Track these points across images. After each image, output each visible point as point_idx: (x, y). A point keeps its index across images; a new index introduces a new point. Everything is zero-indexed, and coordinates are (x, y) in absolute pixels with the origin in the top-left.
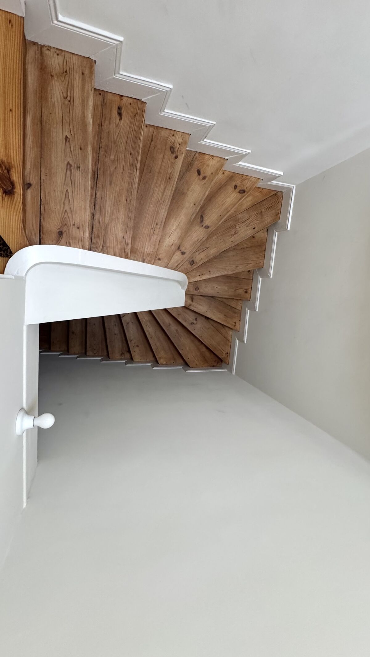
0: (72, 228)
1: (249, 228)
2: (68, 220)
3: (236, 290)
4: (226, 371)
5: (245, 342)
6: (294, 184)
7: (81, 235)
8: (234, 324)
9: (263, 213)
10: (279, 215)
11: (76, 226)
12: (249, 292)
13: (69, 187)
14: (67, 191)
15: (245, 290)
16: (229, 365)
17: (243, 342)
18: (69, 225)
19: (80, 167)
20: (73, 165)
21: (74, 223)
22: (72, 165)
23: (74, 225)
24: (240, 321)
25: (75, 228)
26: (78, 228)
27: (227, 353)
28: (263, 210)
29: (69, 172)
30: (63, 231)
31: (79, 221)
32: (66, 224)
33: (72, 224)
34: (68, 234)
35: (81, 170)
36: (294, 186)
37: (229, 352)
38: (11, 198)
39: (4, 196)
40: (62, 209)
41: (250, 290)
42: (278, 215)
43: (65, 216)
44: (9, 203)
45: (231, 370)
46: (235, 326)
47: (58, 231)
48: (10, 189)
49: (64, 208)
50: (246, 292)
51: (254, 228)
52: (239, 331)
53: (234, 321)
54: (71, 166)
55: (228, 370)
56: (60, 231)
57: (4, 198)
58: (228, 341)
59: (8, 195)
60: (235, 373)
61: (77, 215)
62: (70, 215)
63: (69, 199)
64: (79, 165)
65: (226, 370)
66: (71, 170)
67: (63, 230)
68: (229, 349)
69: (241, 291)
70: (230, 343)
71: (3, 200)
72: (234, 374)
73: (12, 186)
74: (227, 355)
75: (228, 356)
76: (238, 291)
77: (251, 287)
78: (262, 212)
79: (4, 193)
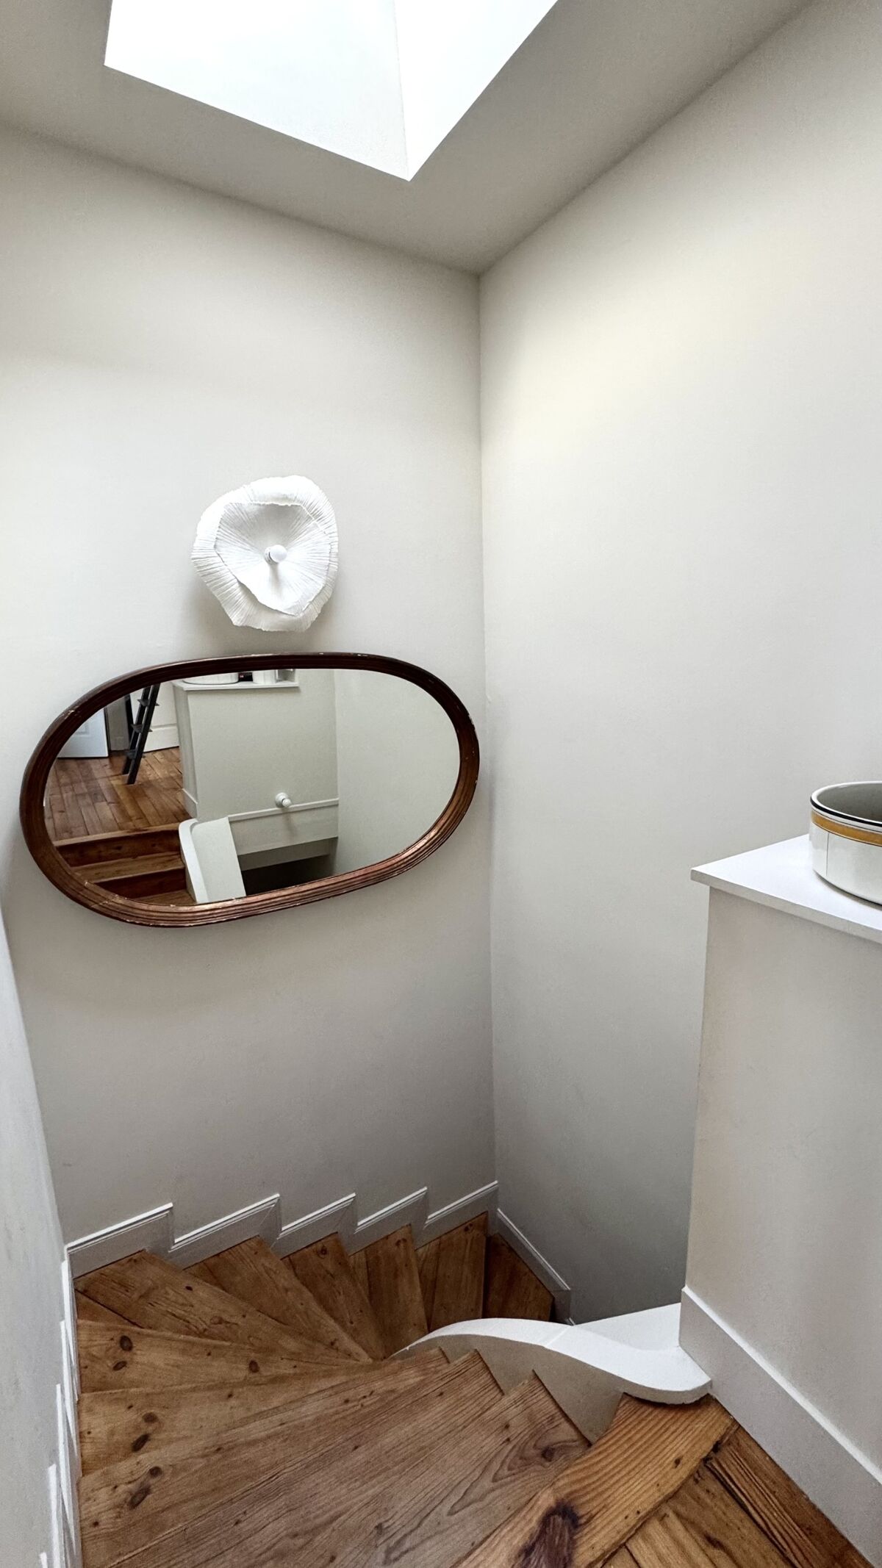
0: (516, 1441)
1: (194, 1302)
2: (508, 1460)
3: (332, 1275)
4: (501, 1210)
5: (425, 1188)
6: (63, 1249)
7: (513, 1411)
8: (402, 1245)
9: (143, 1292)
10: (135, 1257)
11: (506, 1435)
12: (320, 1245)
13: (438, 1514)
14: (451, 1513)
15: (322, 1256)
16: (487, 1209)
17: (426, 1195)
18: (517, 1449)
19: (377, 1527)
20: (383, 1548)
21: (504, 1442)
22: (384, 1550)
23: (508, 1440)
24: (387, 1237)
25: (513, 1432)
26: (507, 1427)
27: (466, 1229)
28: (136, 1296)
29: (407, 1544)
30: (539, 1451)
31: (494, 1435)
32: (521, 1458)
33: (510, 1447)
34: (536, 1438)
35: (382, 1520)
36: (66, 1247)
37: (463, 1228)
38: (574, 1499)
39: (583, 1521)
40: (497, 1492)
41: (314, 1247)
42: (135, 1260)
43: (506, 1472)
44: (588, 1497)
45: (492, 1196)
46: (405, 1240)
47: (547, 1464)
48: (559, 1520)
49: (493, 1490)
50: (324, 1251)
51: (189, 1288)
52: (410, 1225)
53: (396, 1248)
54: (388, 1552)
55: (498, 1207)
56: (543, 1459)
57: (587, 1517)
58: (442, 1246)
59: (575, 1511)
60: (494, 1181)
61: (485, 1449)
62: (495, 1466)
63: (465, 1493)
64: (375, 1532)
65: (499, 1210)
66: (399, 1543)
67: (537, 1455)
68: (455, 1232)
69: (329, 1264)
70: (443, 1237)
71: (592, 1517)
72: (496, 1182)
73: (552, 1518)
74: (469, 1227)
75: (471, 1225)
76: (332, 1271)
77: (306, 1250)
78: (141, 1297)
79: (581, 1525)
